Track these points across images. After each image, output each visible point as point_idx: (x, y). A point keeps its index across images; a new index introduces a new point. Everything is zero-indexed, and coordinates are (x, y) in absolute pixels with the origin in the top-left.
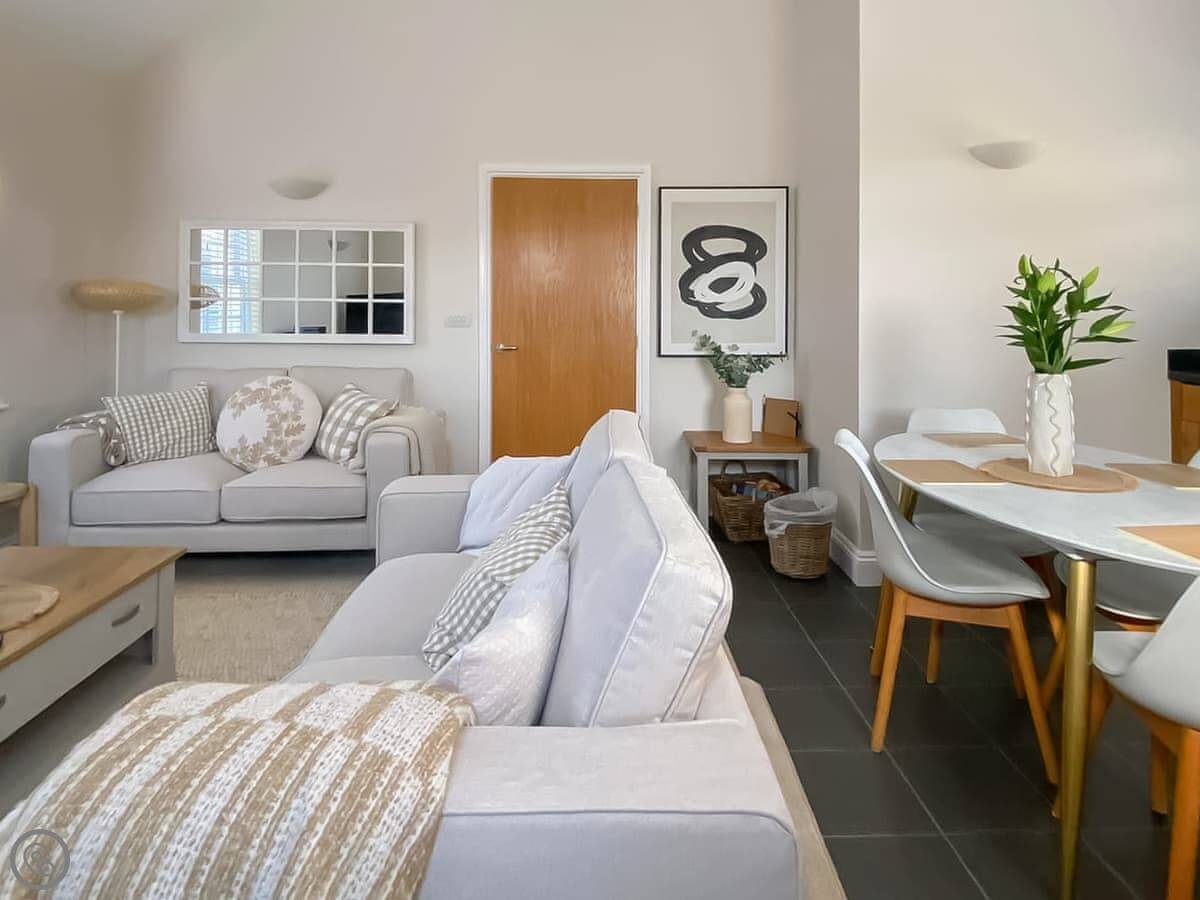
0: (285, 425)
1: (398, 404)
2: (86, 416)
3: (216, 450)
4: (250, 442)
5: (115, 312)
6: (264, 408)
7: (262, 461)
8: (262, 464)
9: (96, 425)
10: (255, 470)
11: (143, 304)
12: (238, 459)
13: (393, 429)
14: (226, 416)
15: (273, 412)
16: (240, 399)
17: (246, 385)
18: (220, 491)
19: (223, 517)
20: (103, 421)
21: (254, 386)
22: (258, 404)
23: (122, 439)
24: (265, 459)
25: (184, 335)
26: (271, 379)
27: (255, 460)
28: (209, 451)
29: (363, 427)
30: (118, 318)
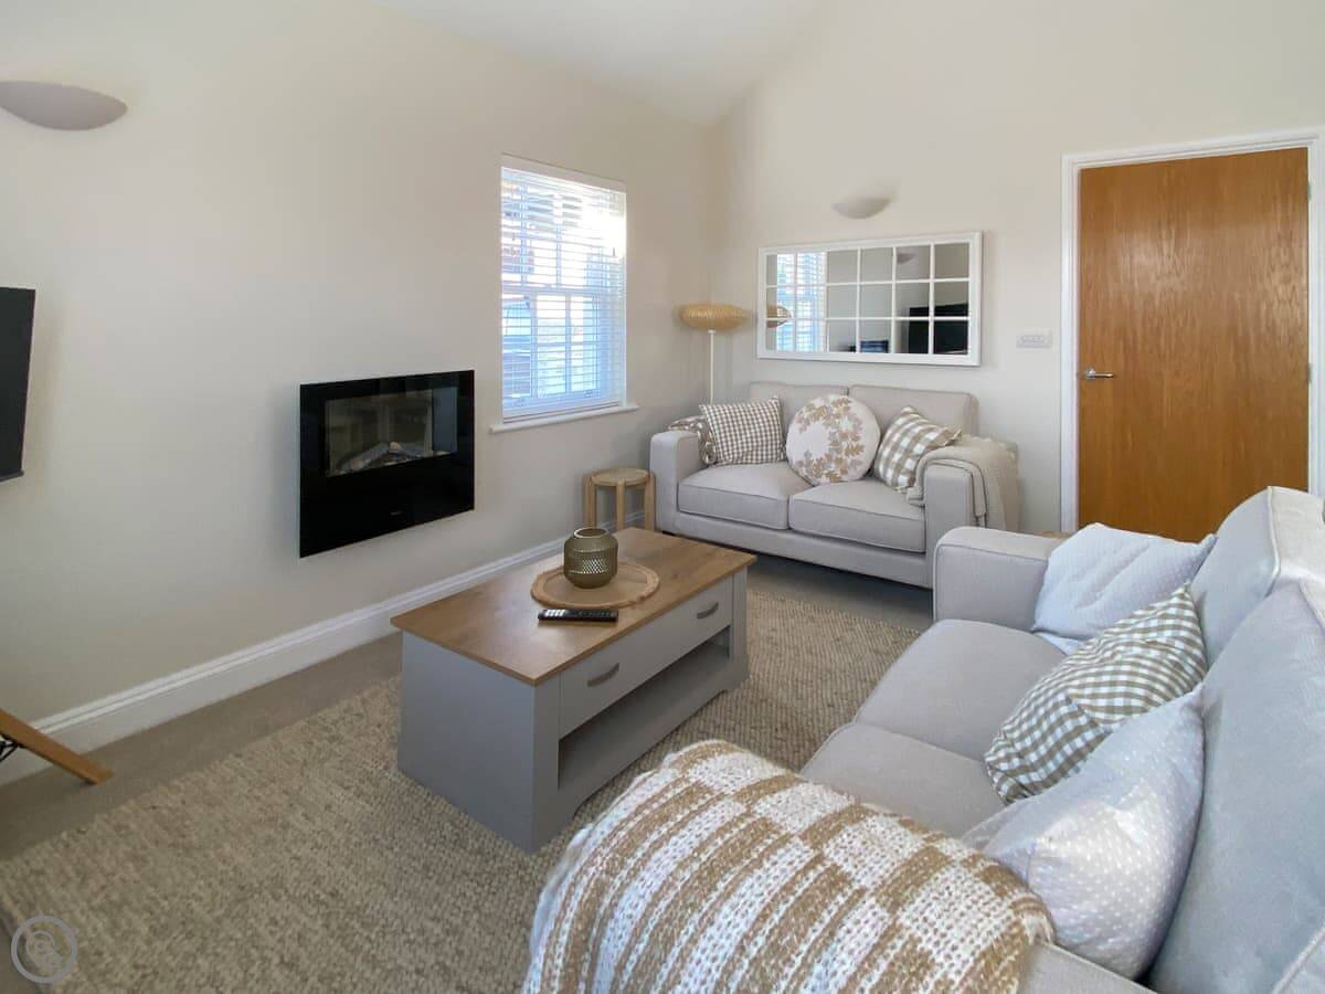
0: (844, 444)
1: (960, 435)
2: (689, 420)
3: (786, 459)
4: (814, 458)
5: (711, 332)
6: (827, 425)
7: (824, 476)
8: (824, 479)
9: (695, 428)
10: (819, 484)
11: (732, 324)
12: (803, 471)
13: (953, 462)
14: (794, 429)
15: (834, 430)
16: (806, 415)
17: (812, 402)
18: (788, 501)
19: (792, 526)
20: (700, 425)
21: (818, 403)
22: (821, 421)
23: (714, 441)
24: (827, 475)
25: (762, 352)
26: (833, 398)
27: (819, 476)
28: (781, 461)
29: (922, 456)
30: (712, 337)
